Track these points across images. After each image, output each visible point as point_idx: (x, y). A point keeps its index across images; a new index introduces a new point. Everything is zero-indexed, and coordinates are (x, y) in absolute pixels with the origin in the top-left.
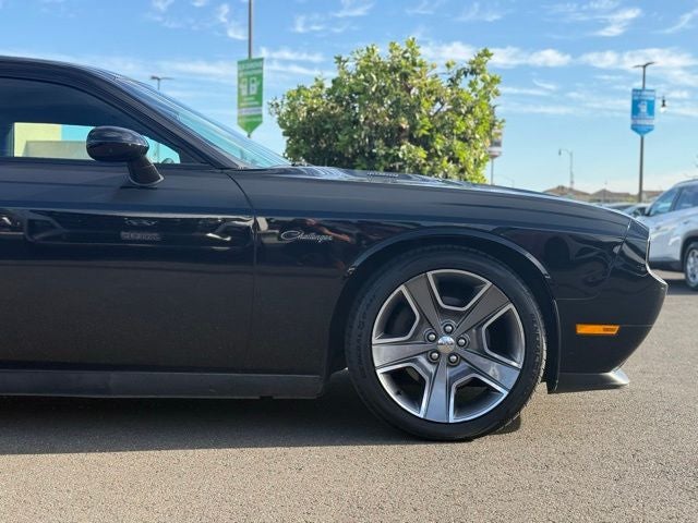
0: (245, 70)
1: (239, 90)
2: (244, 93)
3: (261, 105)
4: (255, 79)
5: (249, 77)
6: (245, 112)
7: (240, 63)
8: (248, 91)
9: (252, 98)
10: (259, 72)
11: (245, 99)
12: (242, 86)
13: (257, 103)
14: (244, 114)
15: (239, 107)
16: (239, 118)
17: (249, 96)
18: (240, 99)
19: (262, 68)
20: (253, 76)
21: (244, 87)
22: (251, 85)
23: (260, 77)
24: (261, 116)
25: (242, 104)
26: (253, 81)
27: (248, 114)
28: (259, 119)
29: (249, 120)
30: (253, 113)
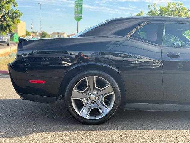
0: (77, 4)
1: (75, 9)
2: (77, 10)
3: (82, 14)
4: (80, 6)
5: (78, 6)
6: (77, 16)
7: (75, 1)
8: (78, 9)
9: (79, 12)
10: (81, 4)
11: (77, 12)
12: (76, 8)
13: (80, 13)
14: (76, 16)
15: (75, 14)
16: (75, 17)
17: (78, 11)
18: (75, 12)
19: (82, 3)
20: (80, 5)
21: (77, 9)
22: (79, 8)
23: (81, 6)
24: (81, 17)
25: (76, 13)
26: (79, 7)
27: (78, 16)
28: (81, 18)
29: (78, 18)
30: (79, 16)
